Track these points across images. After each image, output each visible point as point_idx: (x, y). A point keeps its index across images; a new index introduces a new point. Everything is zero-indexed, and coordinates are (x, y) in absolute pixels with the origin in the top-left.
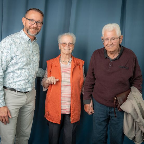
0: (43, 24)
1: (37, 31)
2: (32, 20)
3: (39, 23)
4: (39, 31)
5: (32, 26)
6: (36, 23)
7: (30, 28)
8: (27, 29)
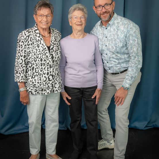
0: (110, 4)
1: (108, 14)
2: (100, 6)
3: (107, 5)
4: (110, 13)
5: (102, 12)
6: (103, 8)
7: (100, 15)
8: (99, 17)
